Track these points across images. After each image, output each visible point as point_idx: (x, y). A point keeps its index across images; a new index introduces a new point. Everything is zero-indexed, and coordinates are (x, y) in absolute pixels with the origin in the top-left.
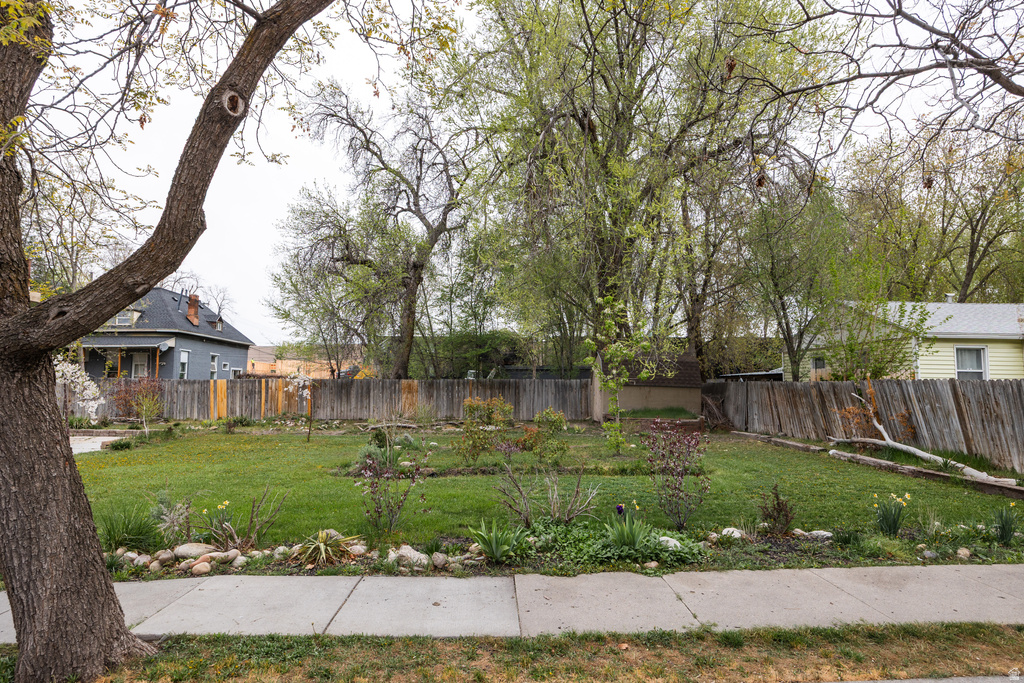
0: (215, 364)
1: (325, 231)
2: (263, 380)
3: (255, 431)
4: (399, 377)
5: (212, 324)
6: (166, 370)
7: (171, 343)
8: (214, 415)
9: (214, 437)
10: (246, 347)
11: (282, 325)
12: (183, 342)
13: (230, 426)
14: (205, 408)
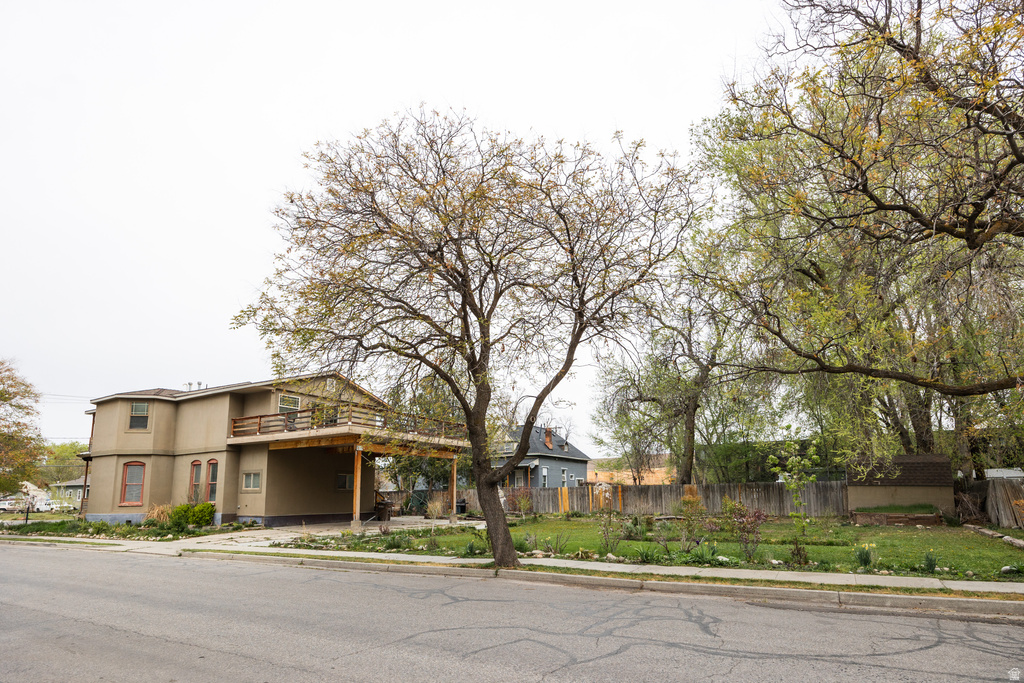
0: (565, 475)
1: (621, 384)
2: (590, 487)
3: (583, 519)
4: (684, 483)
5: (562, 447)
6: (535, 481)
7: (536, 462)
8: (562, 510)
9: (559, 522)
10: (585, 462)
11: (599, 449)
12: (543, 461)
13: (568, 517)
14: (556, 507)
